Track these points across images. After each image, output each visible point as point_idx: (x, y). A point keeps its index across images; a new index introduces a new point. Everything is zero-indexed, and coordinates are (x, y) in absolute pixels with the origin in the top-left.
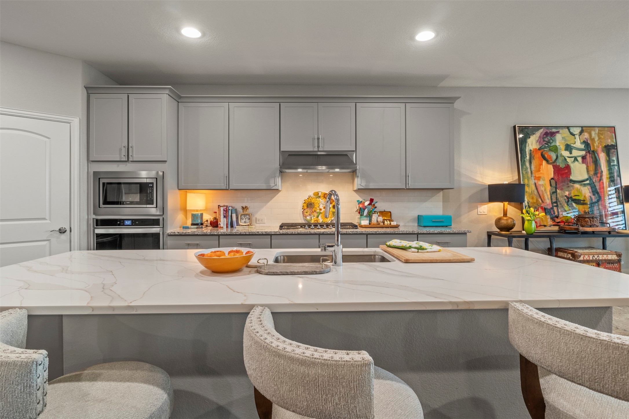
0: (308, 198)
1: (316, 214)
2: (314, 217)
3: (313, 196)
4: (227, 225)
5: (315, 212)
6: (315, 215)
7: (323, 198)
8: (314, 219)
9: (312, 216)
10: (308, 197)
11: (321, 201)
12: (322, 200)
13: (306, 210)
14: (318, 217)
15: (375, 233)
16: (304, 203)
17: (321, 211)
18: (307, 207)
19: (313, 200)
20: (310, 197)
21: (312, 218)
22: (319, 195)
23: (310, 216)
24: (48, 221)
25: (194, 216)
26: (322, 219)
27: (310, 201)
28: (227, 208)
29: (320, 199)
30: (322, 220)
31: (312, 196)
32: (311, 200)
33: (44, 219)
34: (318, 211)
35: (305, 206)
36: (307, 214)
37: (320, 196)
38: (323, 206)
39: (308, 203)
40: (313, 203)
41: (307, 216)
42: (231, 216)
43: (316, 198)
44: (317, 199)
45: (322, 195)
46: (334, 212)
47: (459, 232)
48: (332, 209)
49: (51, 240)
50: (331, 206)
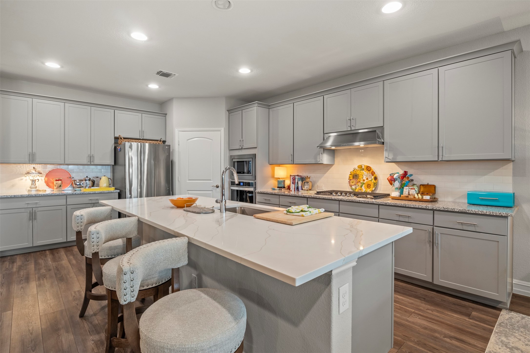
0: (353, 171)
1: (360, 184)
2: (358, 187)
3: (358, 168)
4: (295, 188)
5: (359, 183)
6: (359, 185)
7: (366, 171)
8: (359, 189)
9: (357, 186)
10: (353, 170)
11: (365, 173)
12: (365, 172)
13: (352, 181)
14: (361, 187)
15: (385, 204)
16: (350, 174)
17: (365, 182)
18: (353, 178)
19: (358, 172)
20: (355, 169)
21: (357, 188)
22: (363, 168)
23: (355, 186)
24: (212, 181)
25: (279, 182)
26: (365, 188)
27: (355, 173)
28: (295, 177)
29: (364, 172)
30: (365, 189)
31: (357, 168)
32: (356, 172)
33: (210, 180)
34: (362, 181)
35: (351, 177)
36: (353, 184)
37: (363, 169)
38: (366, 177)
39: (353, 175)
40: (358, 175)
41: (353, 186)
42: (298, 183)
43: (361, 170)
44: (362, 171)
45: (365, 168)
46: (375, 183)
48: (373, 181)
49: (212, 191)
50: (373, 177)
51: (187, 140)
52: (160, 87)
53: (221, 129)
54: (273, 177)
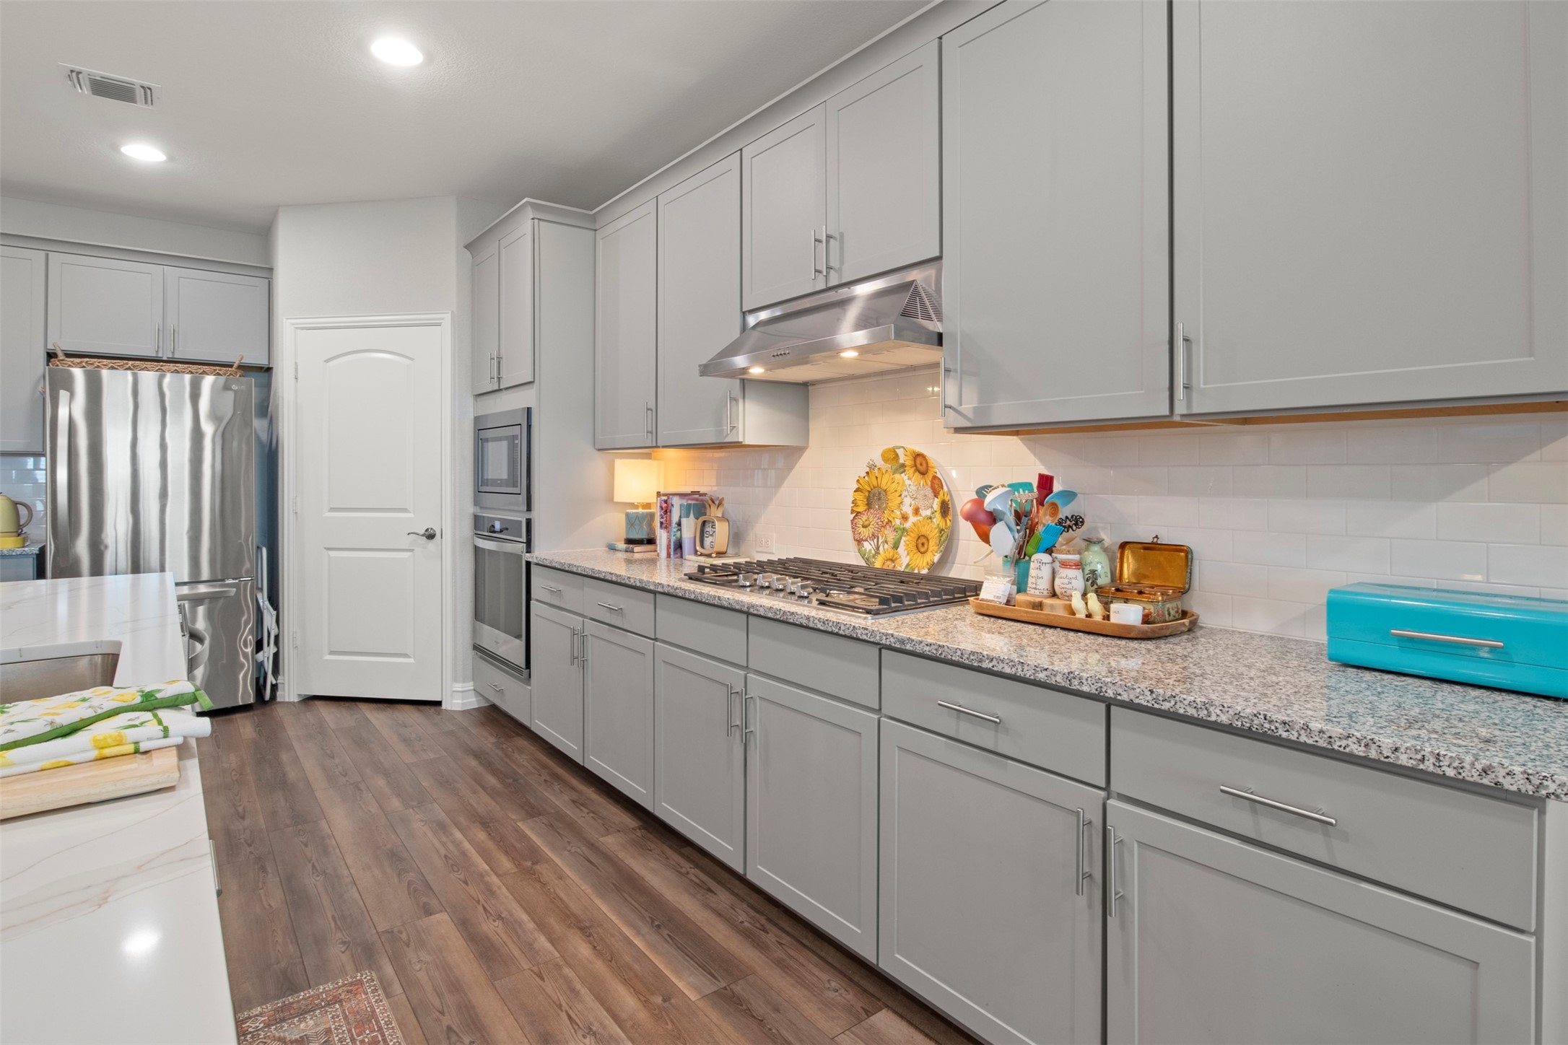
0: (867, 473)
1: (890, 535)
2: (886, 546)
3: (883, 463)
4: (668, 547)
5: (888, 527)
6: (888, 539)
7: (914, 472)
8: (887, 554)
9: (880, 541)
10: (868, 470)
11: (908, 482)
12: (909, 479)
13: (864, 518)
14: (896, 546)
16: (857, 490)
17: (908, 525)
18: (869, 505)
19: (886, 477)
20: (872, 467)
21: (881, 549)
22: (901, 461)
23: (875, 540)
24: (411, 515)
25: (633, 519)
26: (908, 554)
27: (875, 482)
28: (669, 502)
29: (906, 478)
30: (908, 557)
31: (879, 462)
32: (879, 479)
33: (405, 510)
34: (898, 522)
35: (859, 503)
36: (865, 533)
37: (903, 466)
38: (913, 502)
39: (869, 492)
40: (885, 491)
41: (866, 540)
42: (679, 524)
43: (894, 473)
44: (897, 476)
45: (909, 462)
46: (942, 530)
47: (1429, 766)
48: (938, 519)
49: (412, 550)
50: (936, 504)
51: (327, 361)
52: (171, 158)
53: (443, 319)
54: (610, 498)
